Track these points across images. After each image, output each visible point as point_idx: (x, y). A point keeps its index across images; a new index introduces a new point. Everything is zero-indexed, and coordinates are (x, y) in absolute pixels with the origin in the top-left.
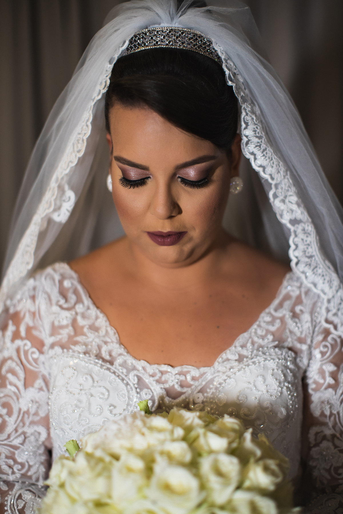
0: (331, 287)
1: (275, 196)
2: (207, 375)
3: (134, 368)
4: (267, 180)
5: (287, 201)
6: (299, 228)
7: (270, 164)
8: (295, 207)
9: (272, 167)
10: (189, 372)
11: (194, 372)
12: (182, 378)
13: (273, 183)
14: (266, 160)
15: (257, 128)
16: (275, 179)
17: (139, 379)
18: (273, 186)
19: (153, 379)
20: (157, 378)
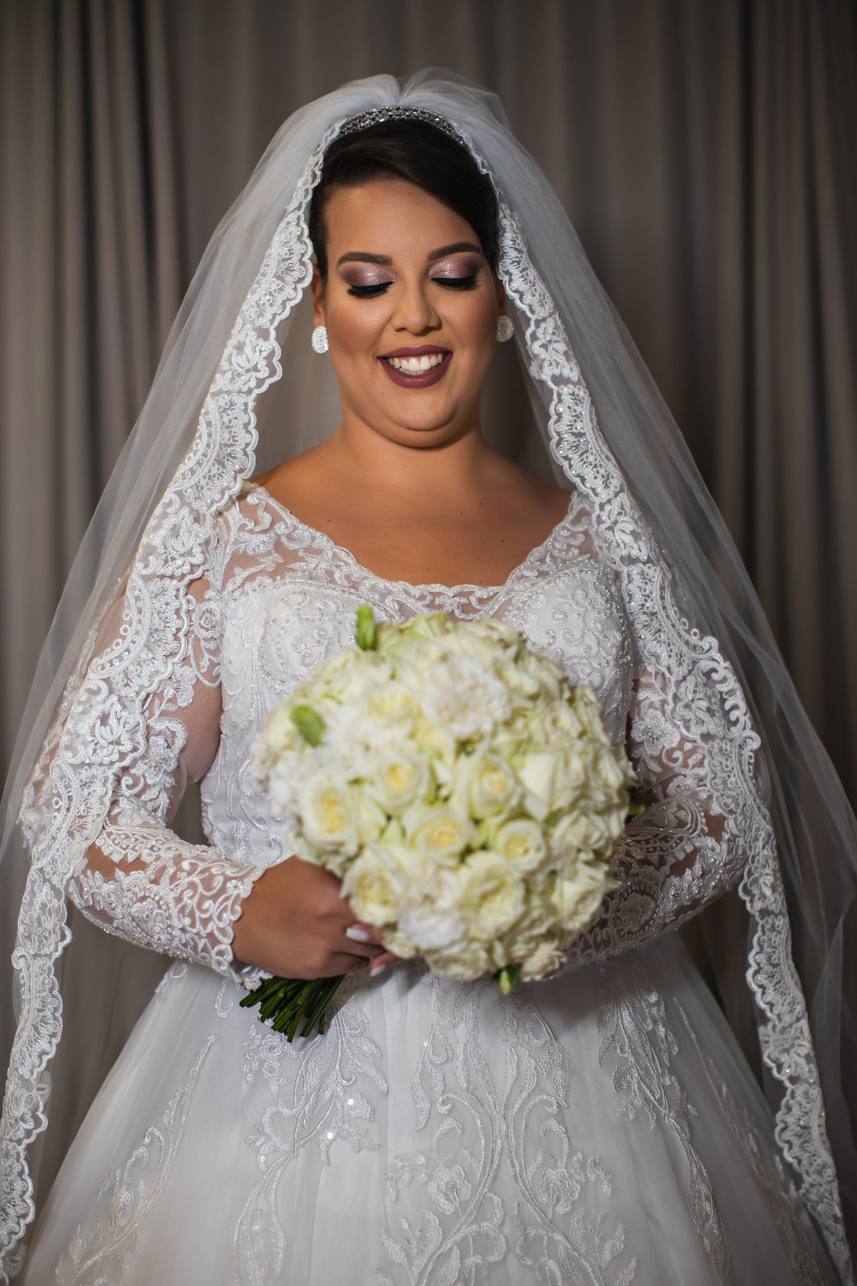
0: (607, 487)
1: (534, 337)
2: (499, 596)
3: (390, 593)
4: (524, 313)
5: (550, 347)
6: (566, 390)
7: (530, 291)
8: (562, 360)
9: (534, 295)
10: (472, 593)
11: (481, 592)
12: (464, 600)
13: (533, 317)
14: (526, 284)
15: (517, 237)
16: (536, 313)
17: (401, 605)
18: (532, 323)
19: (423, 603)
20: (427, 602)
